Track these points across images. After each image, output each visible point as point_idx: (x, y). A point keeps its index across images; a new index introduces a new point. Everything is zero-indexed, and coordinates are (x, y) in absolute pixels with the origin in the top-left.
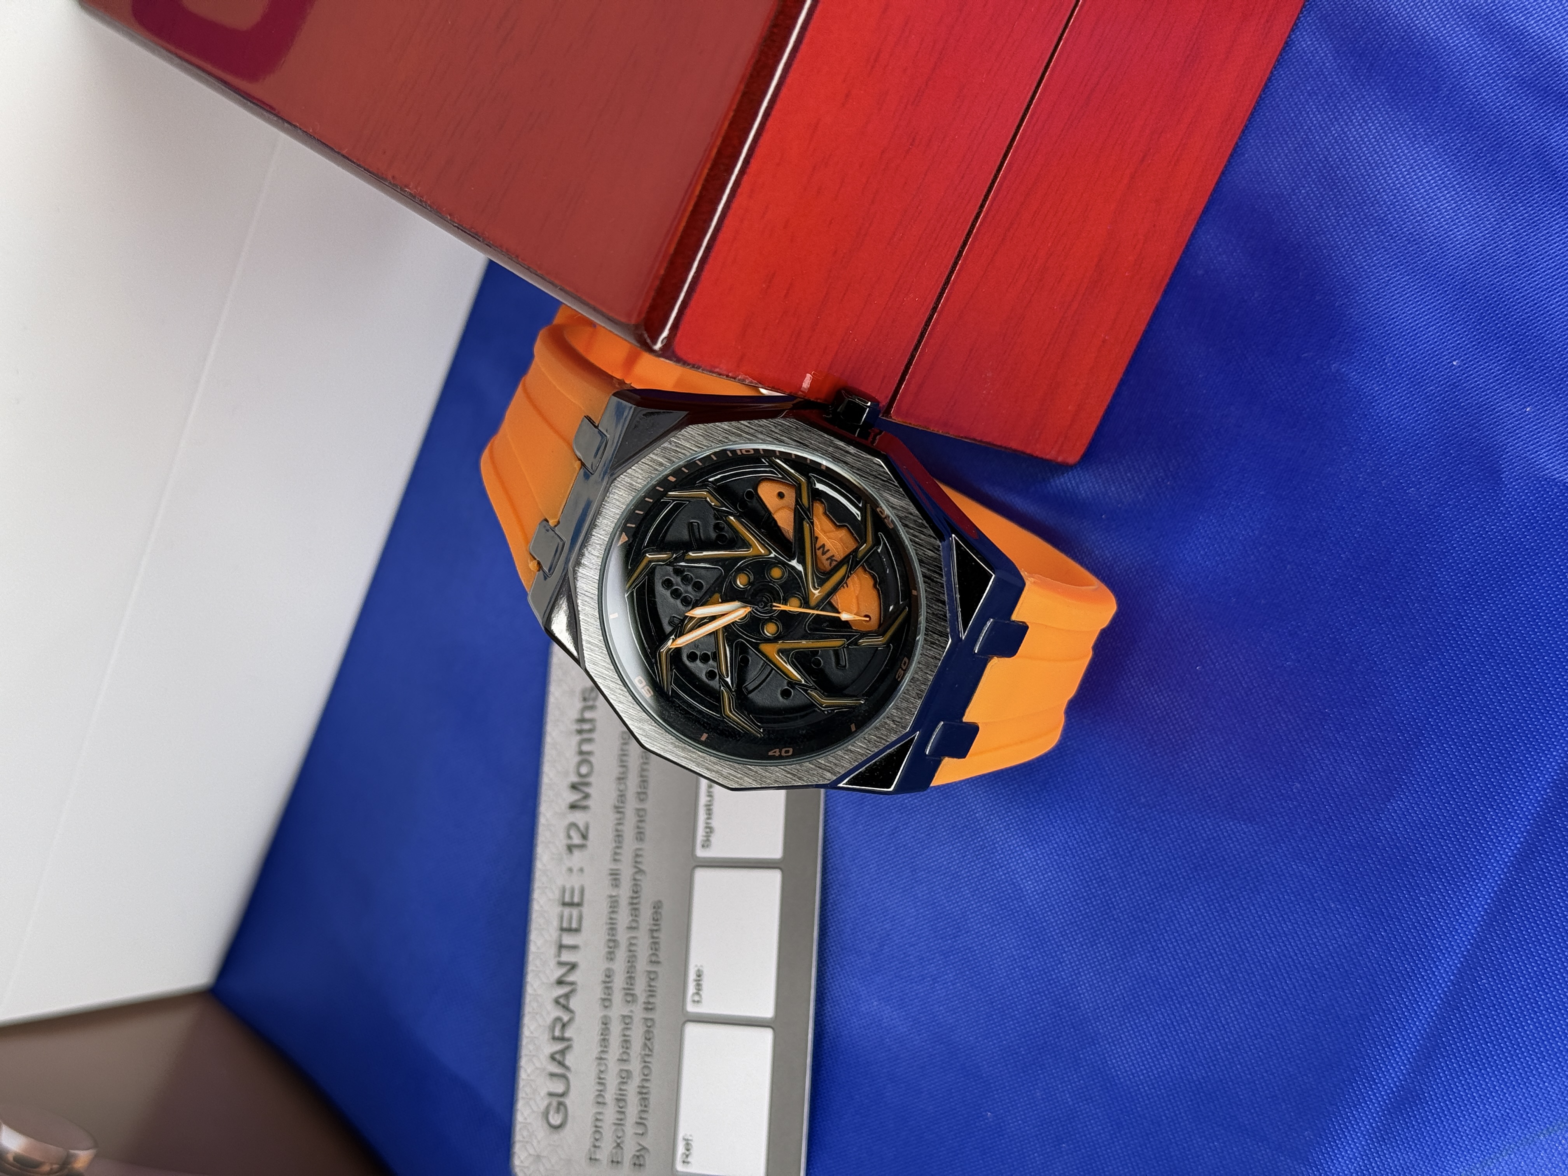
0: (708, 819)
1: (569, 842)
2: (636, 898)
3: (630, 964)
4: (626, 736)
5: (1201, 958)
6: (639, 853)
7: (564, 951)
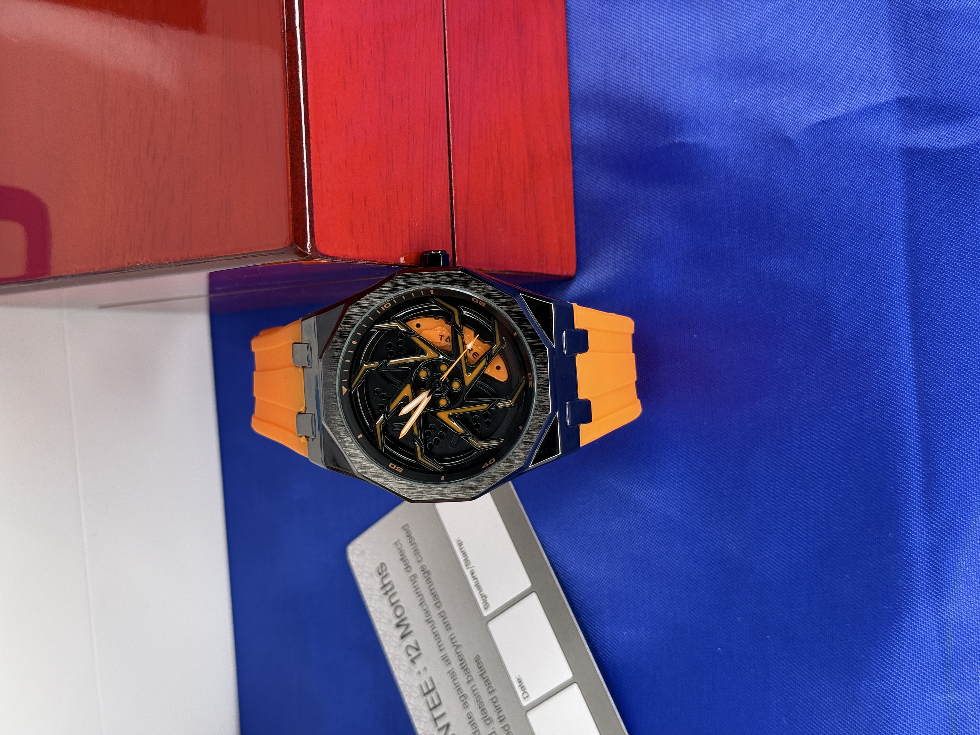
0: (480, 592)
1: (411, 658)
2: (463, 663)
3: (478, 703)
4: (413, 578)
5: (782, 484)
6: (452, 637)
7: (438, 722)
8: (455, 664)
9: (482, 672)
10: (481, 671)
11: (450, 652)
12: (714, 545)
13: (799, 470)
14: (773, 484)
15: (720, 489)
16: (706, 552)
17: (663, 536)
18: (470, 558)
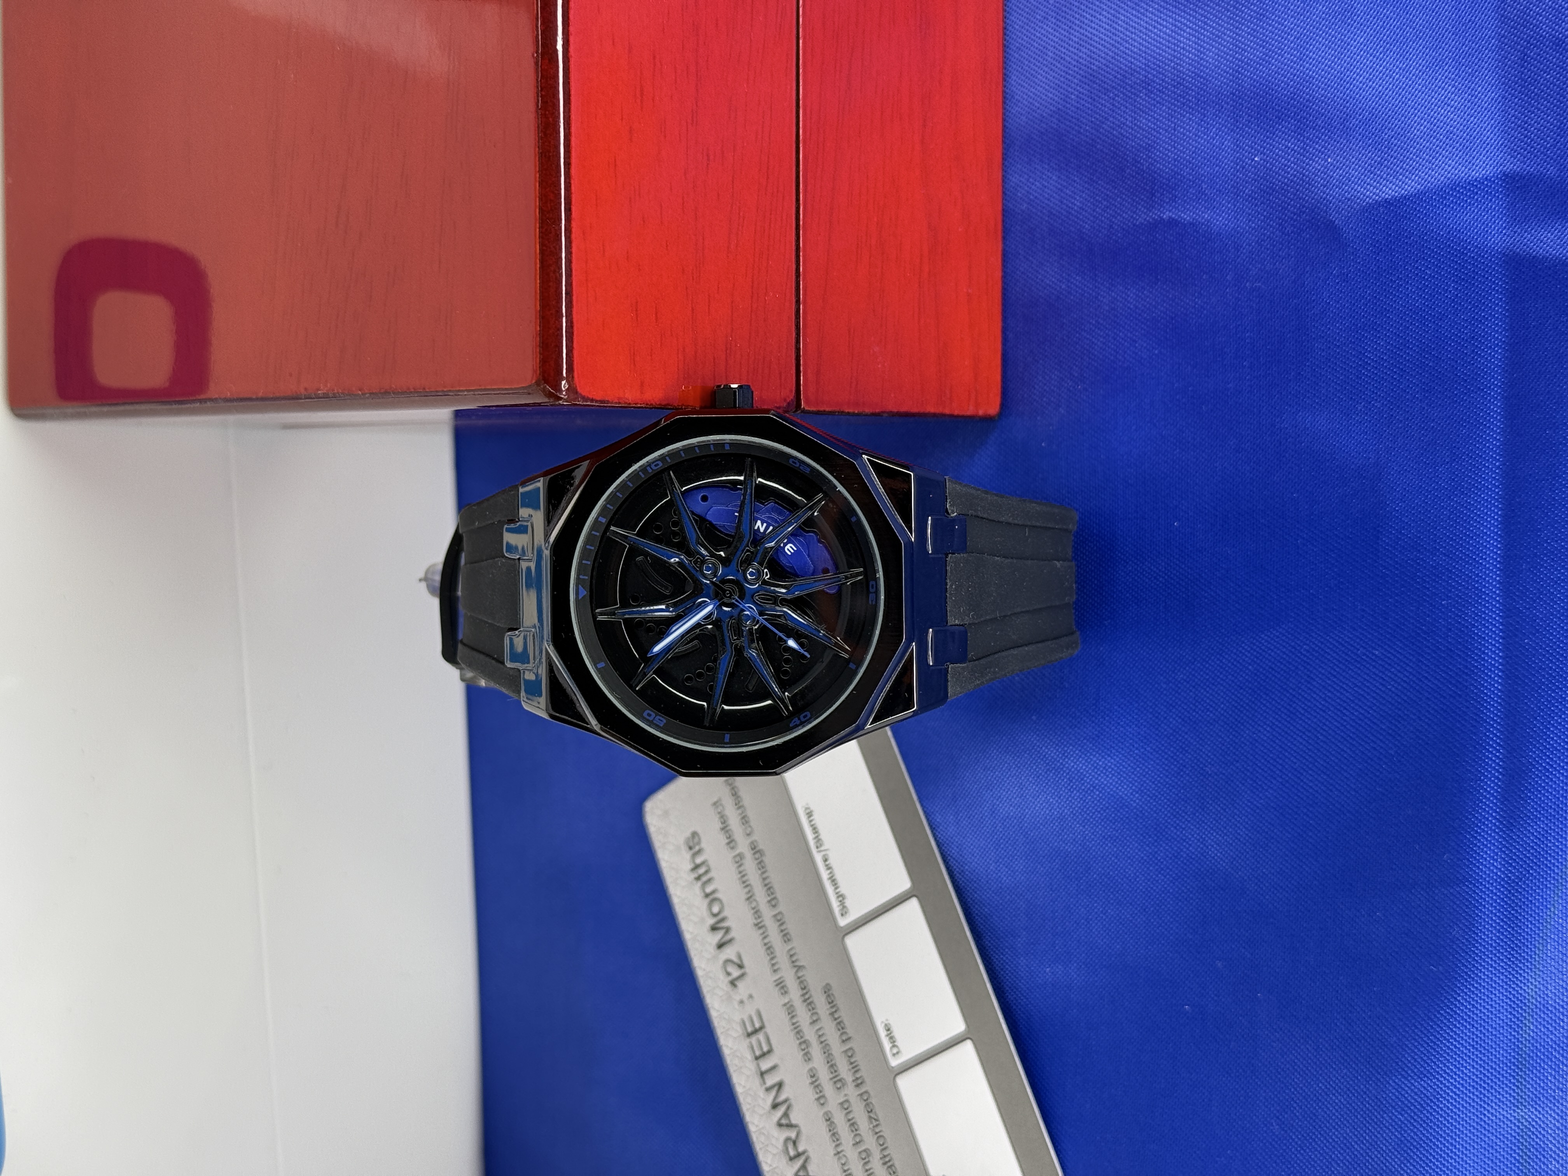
0: (836, 888)
1: (730, 978)
2: (807, 993)
3: (827, 1054)
4: (738, 859)
5: (1295, 763)
6: (792, 953)
7: (766, 1077)
8: (795, 993)
9: (834, 1010)
10: (832, 1007)
11: (788, 975)
12: (1188, 849)
13: (1322, 744)
14: (1281, 762)
15: (1201, 763)
16: (1176, 857)
17: (1111, 827)
18: (823, 836)
